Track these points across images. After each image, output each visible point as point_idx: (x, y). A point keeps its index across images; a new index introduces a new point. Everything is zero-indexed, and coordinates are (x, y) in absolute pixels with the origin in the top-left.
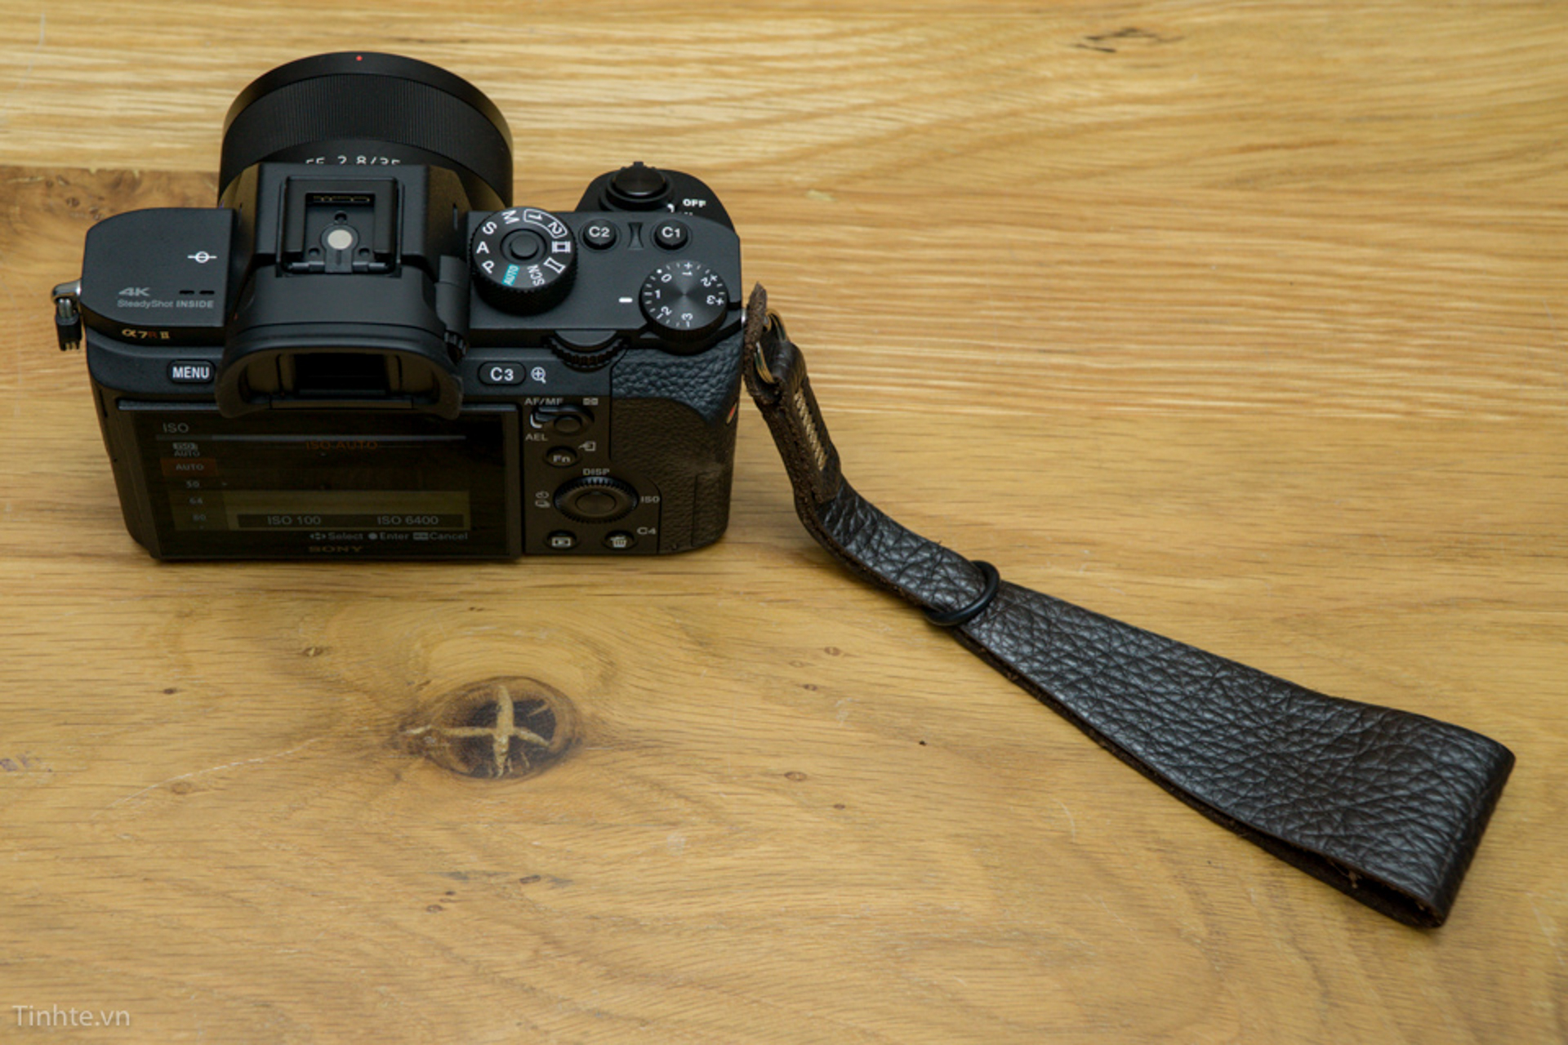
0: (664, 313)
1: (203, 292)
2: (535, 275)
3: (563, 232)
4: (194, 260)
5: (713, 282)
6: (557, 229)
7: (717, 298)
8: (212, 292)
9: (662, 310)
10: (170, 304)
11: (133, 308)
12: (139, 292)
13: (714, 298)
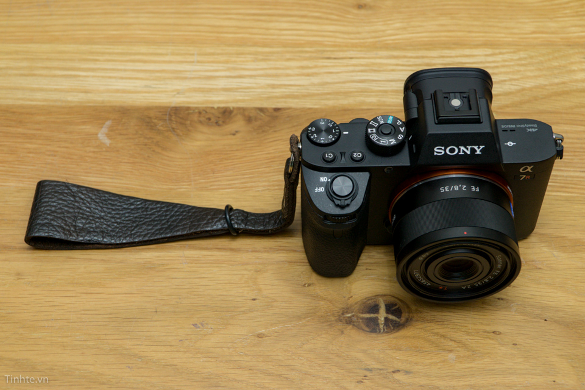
0: (331, 124)
1: (507, 131)
2: (381, 120)
3: (372, 136)
4: (513, 143)
5: (313, 136)
6: (374, 137)
7: (311, 130)
8: (503, 131)
9: (332, 125)
10: (517, 126)
11: (531, 124)
12: (531, 130)
13: (312, 130)
